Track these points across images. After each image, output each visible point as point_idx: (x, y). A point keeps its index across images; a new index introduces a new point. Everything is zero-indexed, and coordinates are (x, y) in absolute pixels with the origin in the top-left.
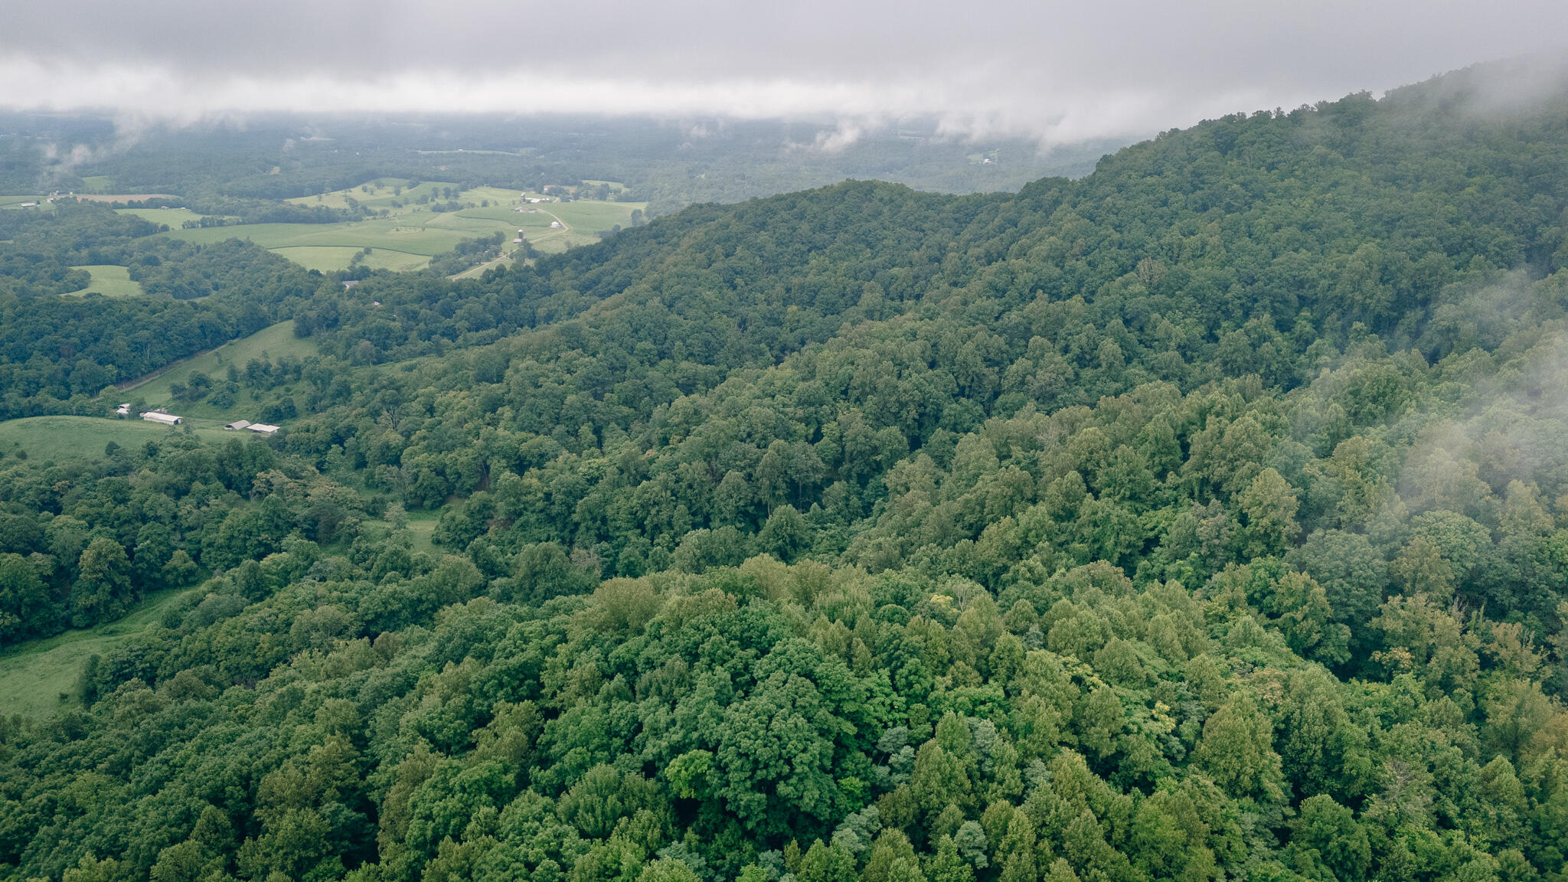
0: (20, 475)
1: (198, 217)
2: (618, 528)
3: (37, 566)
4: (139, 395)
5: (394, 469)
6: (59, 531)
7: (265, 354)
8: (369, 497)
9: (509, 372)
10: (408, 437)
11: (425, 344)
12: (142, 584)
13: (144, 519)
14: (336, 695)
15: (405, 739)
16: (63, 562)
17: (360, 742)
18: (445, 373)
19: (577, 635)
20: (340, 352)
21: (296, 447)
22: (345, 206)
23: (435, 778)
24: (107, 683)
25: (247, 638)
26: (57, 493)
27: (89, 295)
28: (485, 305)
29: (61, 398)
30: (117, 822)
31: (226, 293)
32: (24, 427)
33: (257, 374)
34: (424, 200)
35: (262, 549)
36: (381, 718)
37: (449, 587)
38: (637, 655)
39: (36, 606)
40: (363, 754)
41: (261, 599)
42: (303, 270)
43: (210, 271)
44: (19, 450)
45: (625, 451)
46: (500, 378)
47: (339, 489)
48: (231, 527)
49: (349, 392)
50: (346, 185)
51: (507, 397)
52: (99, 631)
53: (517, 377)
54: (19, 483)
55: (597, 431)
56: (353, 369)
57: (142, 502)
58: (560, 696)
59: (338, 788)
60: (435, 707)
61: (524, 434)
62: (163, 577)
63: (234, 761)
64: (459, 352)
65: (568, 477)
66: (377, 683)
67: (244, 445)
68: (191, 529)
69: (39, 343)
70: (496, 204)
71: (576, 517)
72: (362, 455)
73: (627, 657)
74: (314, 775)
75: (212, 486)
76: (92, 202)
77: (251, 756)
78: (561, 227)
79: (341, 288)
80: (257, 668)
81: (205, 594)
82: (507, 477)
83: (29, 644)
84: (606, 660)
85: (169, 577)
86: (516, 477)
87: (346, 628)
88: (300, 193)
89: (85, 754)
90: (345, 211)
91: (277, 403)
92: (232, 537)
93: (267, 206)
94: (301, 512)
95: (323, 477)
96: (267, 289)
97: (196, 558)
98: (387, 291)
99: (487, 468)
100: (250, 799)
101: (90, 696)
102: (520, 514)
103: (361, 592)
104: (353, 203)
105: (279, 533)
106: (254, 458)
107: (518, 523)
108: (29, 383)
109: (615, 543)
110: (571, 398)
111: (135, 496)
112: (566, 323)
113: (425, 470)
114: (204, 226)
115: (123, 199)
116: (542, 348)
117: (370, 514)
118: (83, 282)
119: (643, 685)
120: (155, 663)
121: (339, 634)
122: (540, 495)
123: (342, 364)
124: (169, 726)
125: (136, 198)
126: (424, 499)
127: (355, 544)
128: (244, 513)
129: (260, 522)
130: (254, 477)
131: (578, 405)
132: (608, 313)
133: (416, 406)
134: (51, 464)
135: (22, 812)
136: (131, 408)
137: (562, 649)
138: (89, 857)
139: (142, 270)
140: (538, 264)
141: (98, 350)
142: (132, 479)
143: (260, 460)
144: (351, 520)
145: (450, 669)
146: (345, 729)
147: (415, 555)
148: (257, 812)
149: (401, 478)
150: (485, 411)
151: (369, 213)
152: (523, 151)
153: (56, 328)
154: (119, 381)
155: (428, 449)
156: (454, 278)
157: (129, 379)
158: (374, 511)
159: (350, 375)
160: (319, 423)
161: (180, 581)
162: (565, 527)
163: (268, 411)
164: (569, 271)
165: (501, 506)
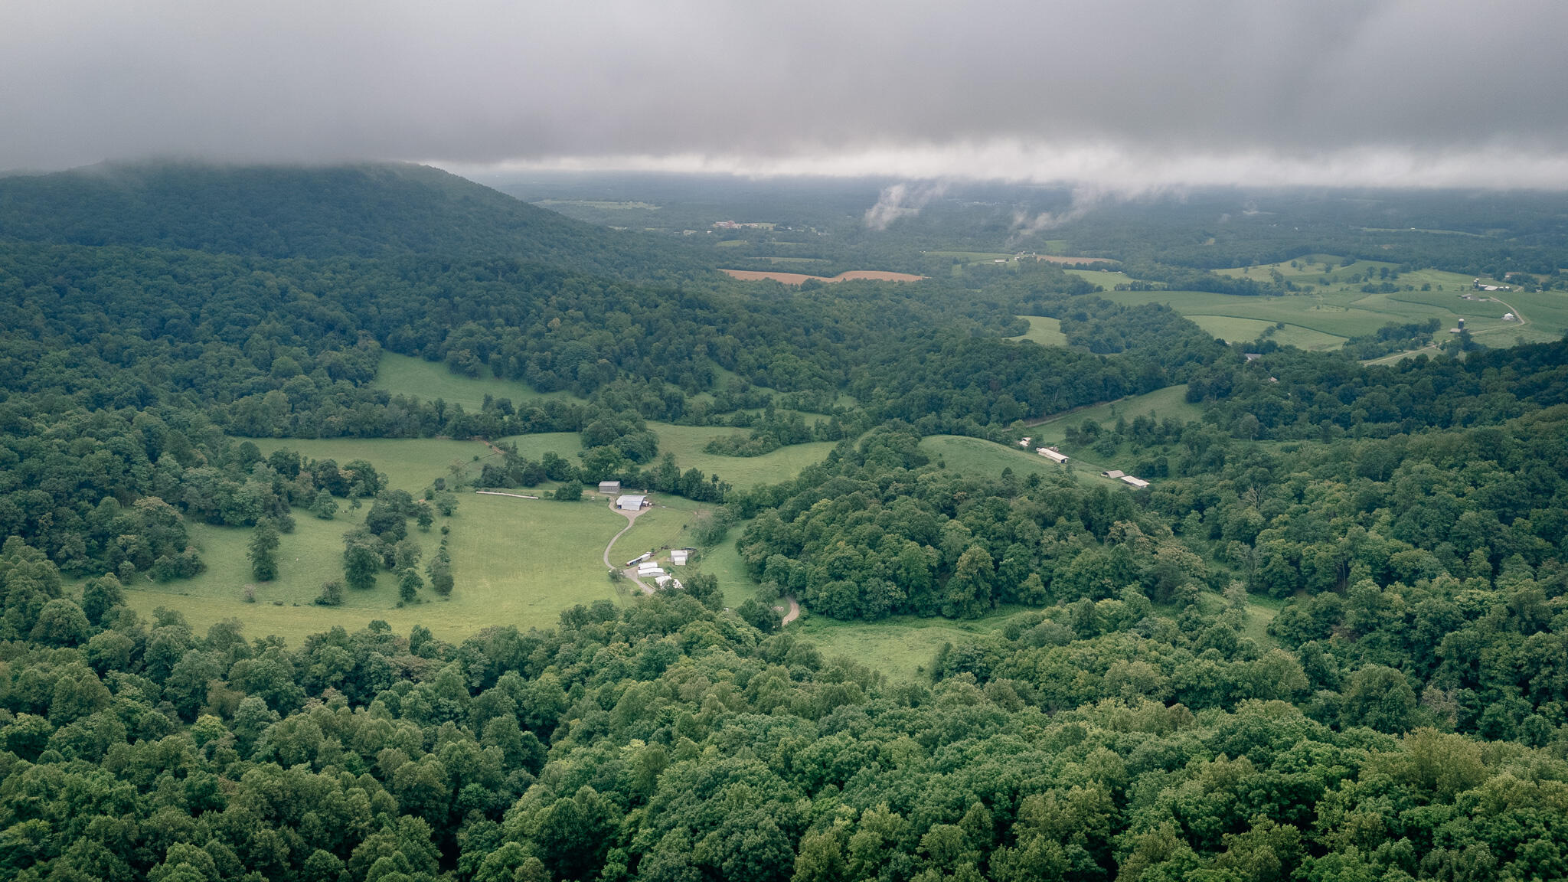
0: (934, 481)
1: (1129, 281)
2: (1492, 679)
3: (928, 557)
4: (1039, 432)
5: (1247, 548)
6: (949, 533)
7: (1153, 413)
8: (1215, 568)
9: (1398, 472)
10: (1269, 519)
11: (1310, 428)
12: (1000, 595)
13: (1014, 540)
14: (1110, 747)
15: (1157, 813)
16: (947, 560)
17: (1120, 799)
18: (1326, 460)
19: (1370, 776)
20: (1224, 422)
21: (1159, 505)
22: (1268, 279)
23: (1171, 863)
24: (952, 669)
25: (1068, 670)
26: (956, 501)
27: (1024, 341)
28: (1393, 396)
29: (981, 424)
30: (912, 786)
31: (1136, 352)
32: (948, 442)
33: (1142, 431)
34: (1356, 279)
35: (1103, 592)
36: (1144, 782)
37: (1268, 682)
38: (1437, 825)
39: (920, 589)
40: (1120, 813)
41: (1089, 637)
42: (1210, 338)
43: (1127, 330)
44: (940, 460)
45: (1522, 590)
46: (1386, 476)
47: (1186, 555)
48: (1081, 564)
49: (1223, 462)
50: (1276, 259)
51: (1388, 499)
52: (960, 625)
53: (1407, 479)
54: (932, 486)
55: (1495, 559)
56: (1232, 442)
57: (1015, 524)
58: (1332, 835)
59: (1087, 835)
60: (1196, 794)
61: (1399, 543)
62: (1017, 593)
63: (1010, 771)
64: (1349, 441)
65: (1440, 603)
66: (1149, 749)
67: (1110, 491)
68: (1048, 557)
69: (976, 376)
70: (1440, 288)
71: (1439, 651)
72: (1219, 527)
73: (1423, 822)
74: (1068, 813)
75: (1074, 524)
76: (1048, 262)
77: (1024, 773)
78: (1516, 319)
79: (1242, 360)
80: (1069, 699)
81: (1044, 618)
82: (1367, 585)
83: (909, 618)
84: (1396, 816)
85: (1022, 594)
86: (1376, 588)
87: (1156, 689)
88: (1227, 264)
89: (910, 721)
90: (1268, 285)
91: (1153, 460)
92: (1080, 574)
93: (1194, 275)
94: (1145, 567)
95: (1175, 539)
96: (1171, 353)
97: (1047, 584)
98: (1287, 368)
99: (1348, 570)
100: (1013, 811)
101: (939, 675)
102: (1372, 629)
103: (1178, 659)
104: (1278, 278)
105: (1120, 581)
106: (1116, 507)
107: (1367, 637)
108: (962, 407)
109: (1484, 694)
110: (1468, 515)
111: (1012, 517)
112: (1488, 428)
113: (1278, 556)
114: (1133, 289)
115: (1072, 261)
116: (1446, 451)
117: (1211, 585)
118: (1023, 329)
119: (1430, 862)
120: (990, 665)
121: (1149, 693)
122: (1400, 614)
123: (1221, 434)
124: (972, 721)
125: (1083, 261)
126: (1271, 585)
127: (1186, 611)
128: (1096, 554)
129: (1107, 567)
130: (1112, 525)
131: (1476, 523)
132: (1544, 425)
133: (1285, 488)
134: (959, 477)
135: (856, 750)
136: (1031, 442)
137: (1347, 785)
138: (883, 806)
139: (1072, 324)
140: (1471, 359)
141: (1017, 388)
142: (1013, 503)
143: (1121, 509)
144: (1190, 586)
145: (1221, 760)
146: (1110, 782)
147: (1243, 639)
148: (1015, 826)
149: (1252, 558)
150: (1359, 509)
151: (1293, 289)
152: (1490, 233)
153: (991, 365)
154: (1027, 417)
155: (1286, 535)
156: (1367, 364)
157: (1036, 417)
158: (1216, 585)
159: (1227, 446)
160: (1184, 487)
161: (1029, 601)
162: (1423, 658)
163: (1142, 466)
164: (1508, 370)
165: (1352, 616)
